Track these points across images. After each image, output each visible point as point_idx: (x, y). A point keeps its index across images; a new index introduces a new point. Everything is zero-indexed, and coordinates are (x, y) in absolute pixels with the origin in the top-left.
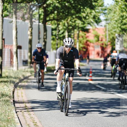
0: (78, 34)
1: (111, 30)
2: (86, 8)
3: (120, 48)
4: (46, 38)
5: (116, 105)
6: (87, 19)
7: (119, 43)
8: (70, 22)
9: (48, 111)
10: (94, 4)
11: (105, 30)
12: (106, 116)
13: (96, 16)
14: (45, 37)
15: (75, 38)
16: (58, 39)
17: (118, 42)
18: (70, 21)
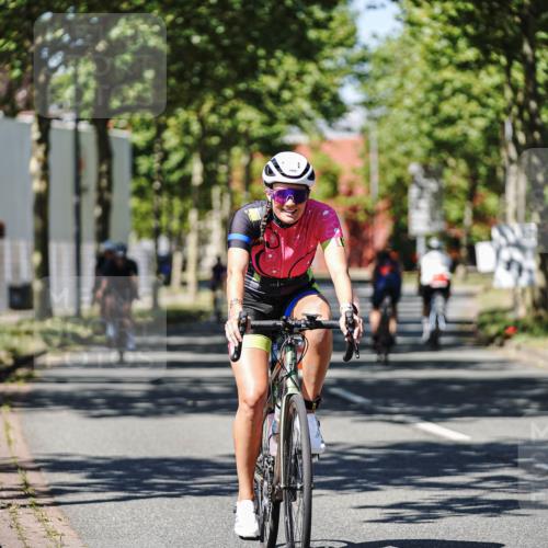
0: (248, 169)
1: (391, 148)
2: (279, 54)
3: (429, 224)
4: (109, 188)
5: (416, 471)
6: (285, 102)
7: (424, 204)
8: (213, 119)
9: (123, 503)
10: (312, 34)
11: (361, 148)
12: (374, 519)
13: (326, 90)
14: (104, 182)
15: (236, 186)
16: (159, 192)
17: (420, 197)
18: (213, 110)
